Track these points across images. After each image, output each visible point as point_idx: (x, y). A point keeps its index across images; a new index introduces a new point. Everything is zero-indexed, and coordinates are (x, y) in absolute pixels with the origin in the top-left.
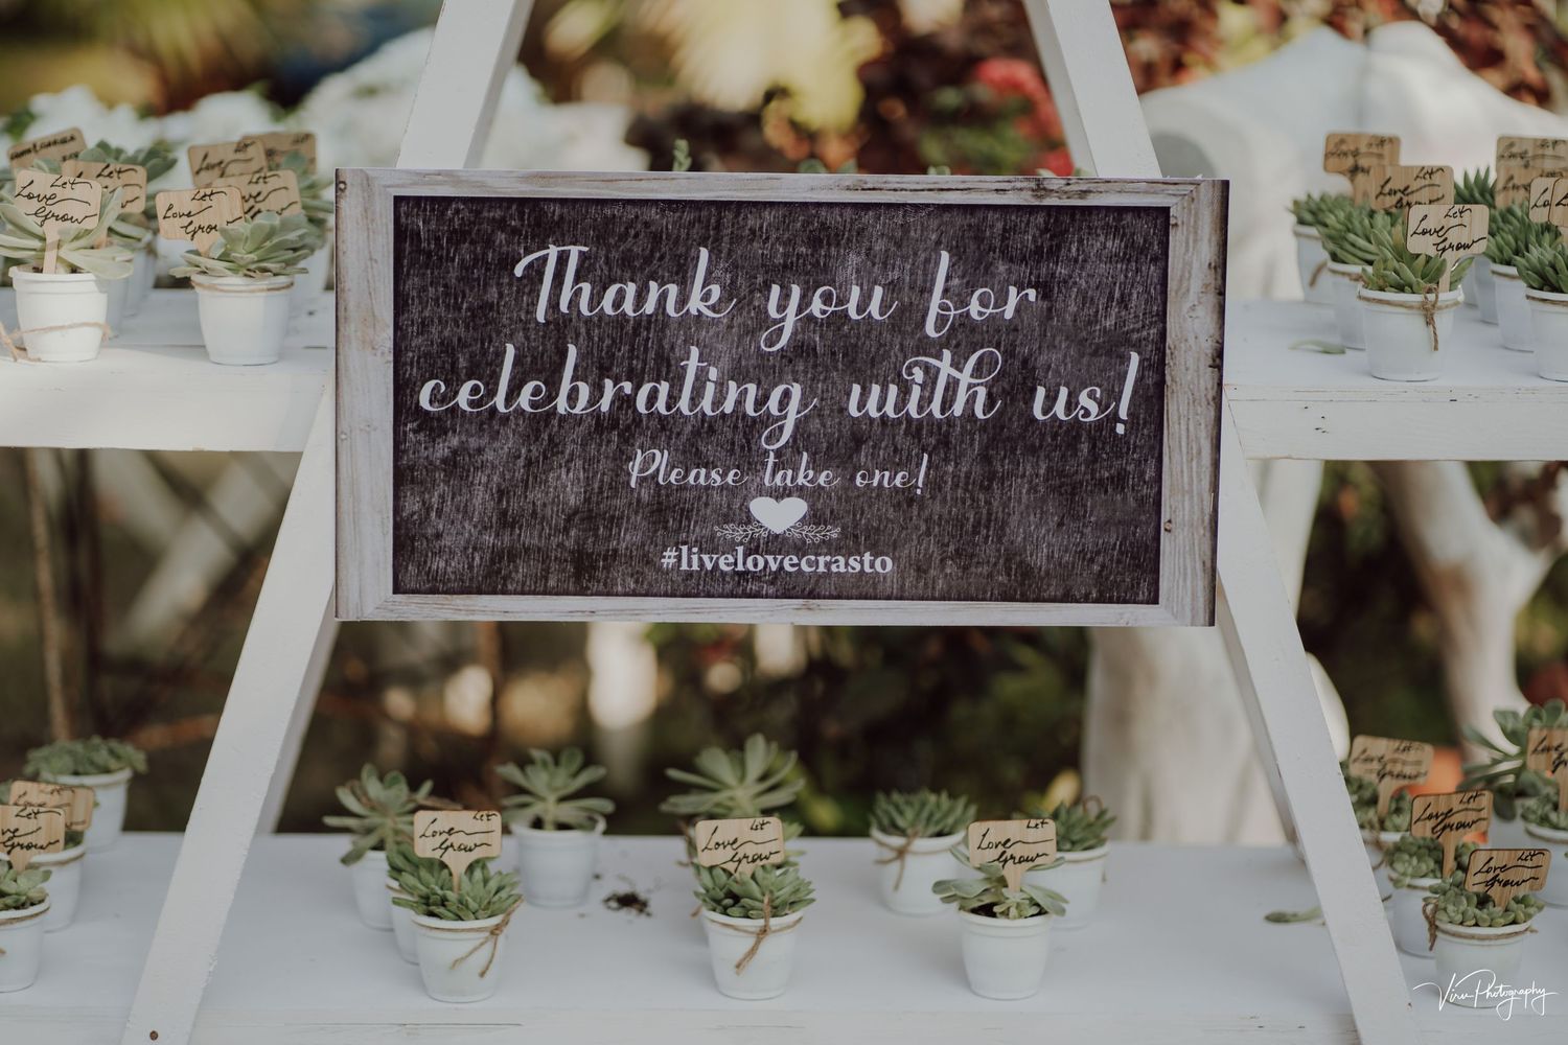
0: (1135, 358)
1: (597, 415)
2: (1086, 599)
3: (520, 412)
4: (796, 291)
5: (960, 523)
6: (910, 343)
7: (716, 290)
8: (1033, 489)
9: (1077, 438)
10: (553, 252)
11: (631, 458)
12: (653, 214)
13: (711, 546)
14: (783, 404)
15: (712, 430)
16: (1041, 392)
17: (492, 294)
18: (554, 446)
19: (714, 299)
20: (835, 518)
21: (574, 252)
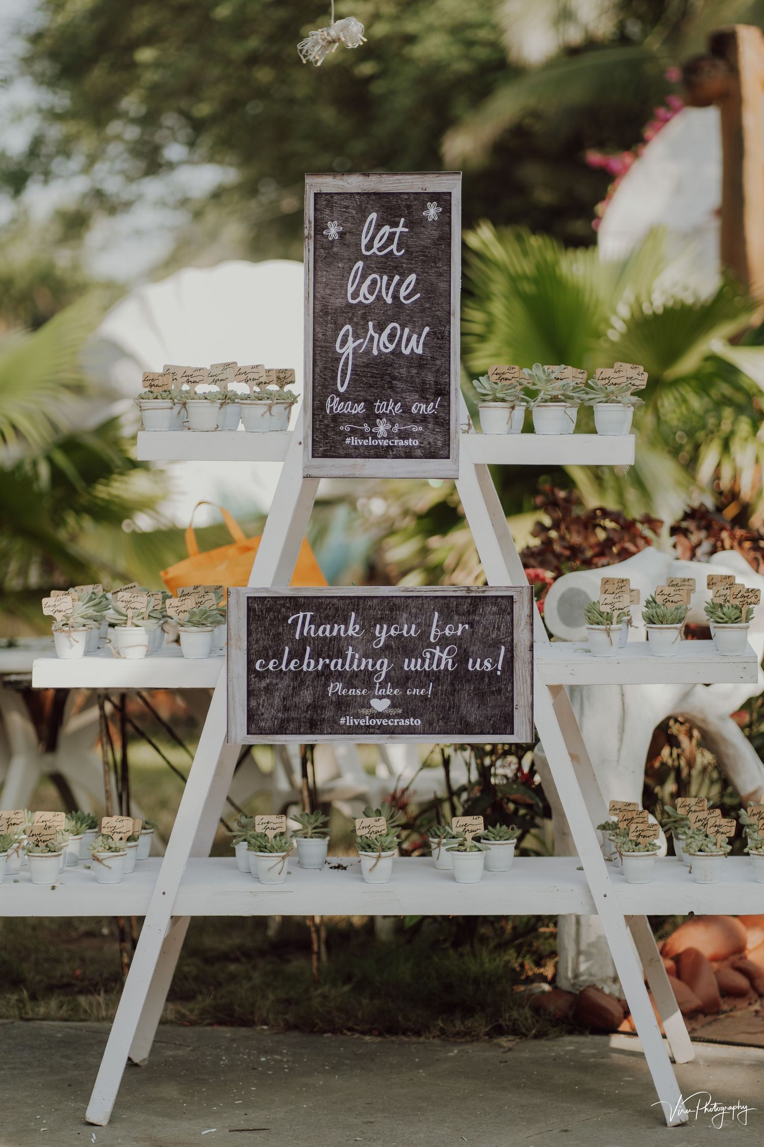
0: (503, 648)
1: (317, 671)
2: (489, 733)
3: (290, 670)
4: (385, 626)
5: (444, 707)
6: (425, 644)
7: (358, 627)
8: (469, 695)
9: (484, 677)
10: (301, 615)
11: (329, 686)
12: (336, 601)
13: (357, 716)
14: (381, 666)
15: (357, 676)
16: (471, 661)
17: (281, 629)
18: (302, 682)
19: (356, 631)
20: (400, 706)
21: (309, 614)
